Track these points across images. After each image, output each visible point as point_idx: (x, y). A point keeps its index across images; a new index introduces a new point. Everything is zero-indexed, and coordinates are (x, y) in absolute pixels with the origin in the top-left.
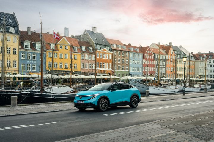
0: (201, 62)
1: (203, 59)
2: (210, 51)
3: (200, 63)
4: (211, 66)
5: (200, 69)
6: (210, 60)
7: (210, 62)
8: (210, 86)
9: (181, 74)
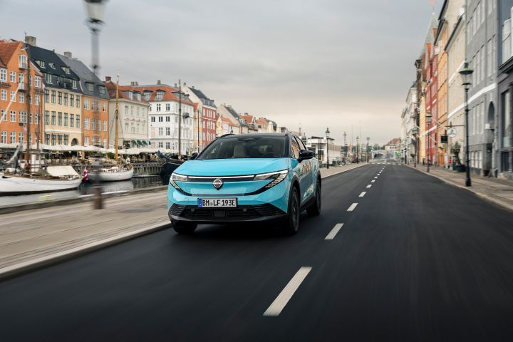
0: (130, 106)
1: (135, 98)
2: (159, 82)
3: (126, 107)
4: (161, 119)
5: (126, 124)
6: (158, 103)
7: (159, 109)
8: (132, 171)
9: (59, 136)
